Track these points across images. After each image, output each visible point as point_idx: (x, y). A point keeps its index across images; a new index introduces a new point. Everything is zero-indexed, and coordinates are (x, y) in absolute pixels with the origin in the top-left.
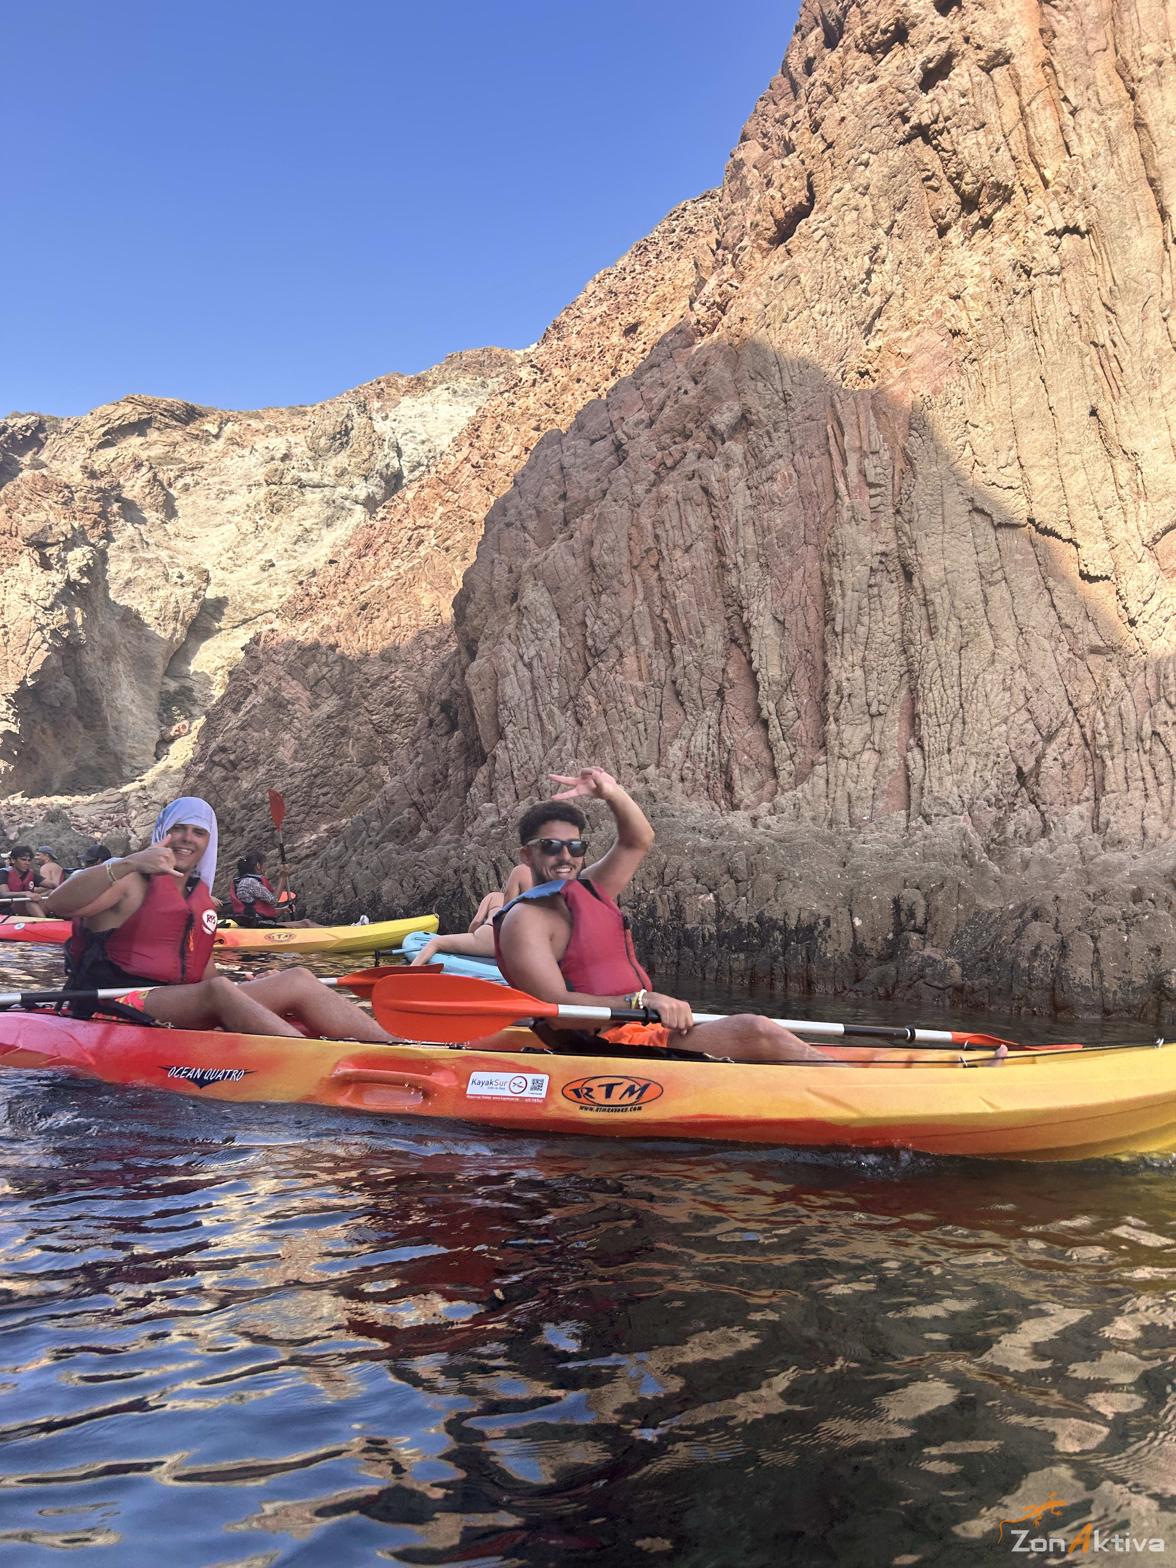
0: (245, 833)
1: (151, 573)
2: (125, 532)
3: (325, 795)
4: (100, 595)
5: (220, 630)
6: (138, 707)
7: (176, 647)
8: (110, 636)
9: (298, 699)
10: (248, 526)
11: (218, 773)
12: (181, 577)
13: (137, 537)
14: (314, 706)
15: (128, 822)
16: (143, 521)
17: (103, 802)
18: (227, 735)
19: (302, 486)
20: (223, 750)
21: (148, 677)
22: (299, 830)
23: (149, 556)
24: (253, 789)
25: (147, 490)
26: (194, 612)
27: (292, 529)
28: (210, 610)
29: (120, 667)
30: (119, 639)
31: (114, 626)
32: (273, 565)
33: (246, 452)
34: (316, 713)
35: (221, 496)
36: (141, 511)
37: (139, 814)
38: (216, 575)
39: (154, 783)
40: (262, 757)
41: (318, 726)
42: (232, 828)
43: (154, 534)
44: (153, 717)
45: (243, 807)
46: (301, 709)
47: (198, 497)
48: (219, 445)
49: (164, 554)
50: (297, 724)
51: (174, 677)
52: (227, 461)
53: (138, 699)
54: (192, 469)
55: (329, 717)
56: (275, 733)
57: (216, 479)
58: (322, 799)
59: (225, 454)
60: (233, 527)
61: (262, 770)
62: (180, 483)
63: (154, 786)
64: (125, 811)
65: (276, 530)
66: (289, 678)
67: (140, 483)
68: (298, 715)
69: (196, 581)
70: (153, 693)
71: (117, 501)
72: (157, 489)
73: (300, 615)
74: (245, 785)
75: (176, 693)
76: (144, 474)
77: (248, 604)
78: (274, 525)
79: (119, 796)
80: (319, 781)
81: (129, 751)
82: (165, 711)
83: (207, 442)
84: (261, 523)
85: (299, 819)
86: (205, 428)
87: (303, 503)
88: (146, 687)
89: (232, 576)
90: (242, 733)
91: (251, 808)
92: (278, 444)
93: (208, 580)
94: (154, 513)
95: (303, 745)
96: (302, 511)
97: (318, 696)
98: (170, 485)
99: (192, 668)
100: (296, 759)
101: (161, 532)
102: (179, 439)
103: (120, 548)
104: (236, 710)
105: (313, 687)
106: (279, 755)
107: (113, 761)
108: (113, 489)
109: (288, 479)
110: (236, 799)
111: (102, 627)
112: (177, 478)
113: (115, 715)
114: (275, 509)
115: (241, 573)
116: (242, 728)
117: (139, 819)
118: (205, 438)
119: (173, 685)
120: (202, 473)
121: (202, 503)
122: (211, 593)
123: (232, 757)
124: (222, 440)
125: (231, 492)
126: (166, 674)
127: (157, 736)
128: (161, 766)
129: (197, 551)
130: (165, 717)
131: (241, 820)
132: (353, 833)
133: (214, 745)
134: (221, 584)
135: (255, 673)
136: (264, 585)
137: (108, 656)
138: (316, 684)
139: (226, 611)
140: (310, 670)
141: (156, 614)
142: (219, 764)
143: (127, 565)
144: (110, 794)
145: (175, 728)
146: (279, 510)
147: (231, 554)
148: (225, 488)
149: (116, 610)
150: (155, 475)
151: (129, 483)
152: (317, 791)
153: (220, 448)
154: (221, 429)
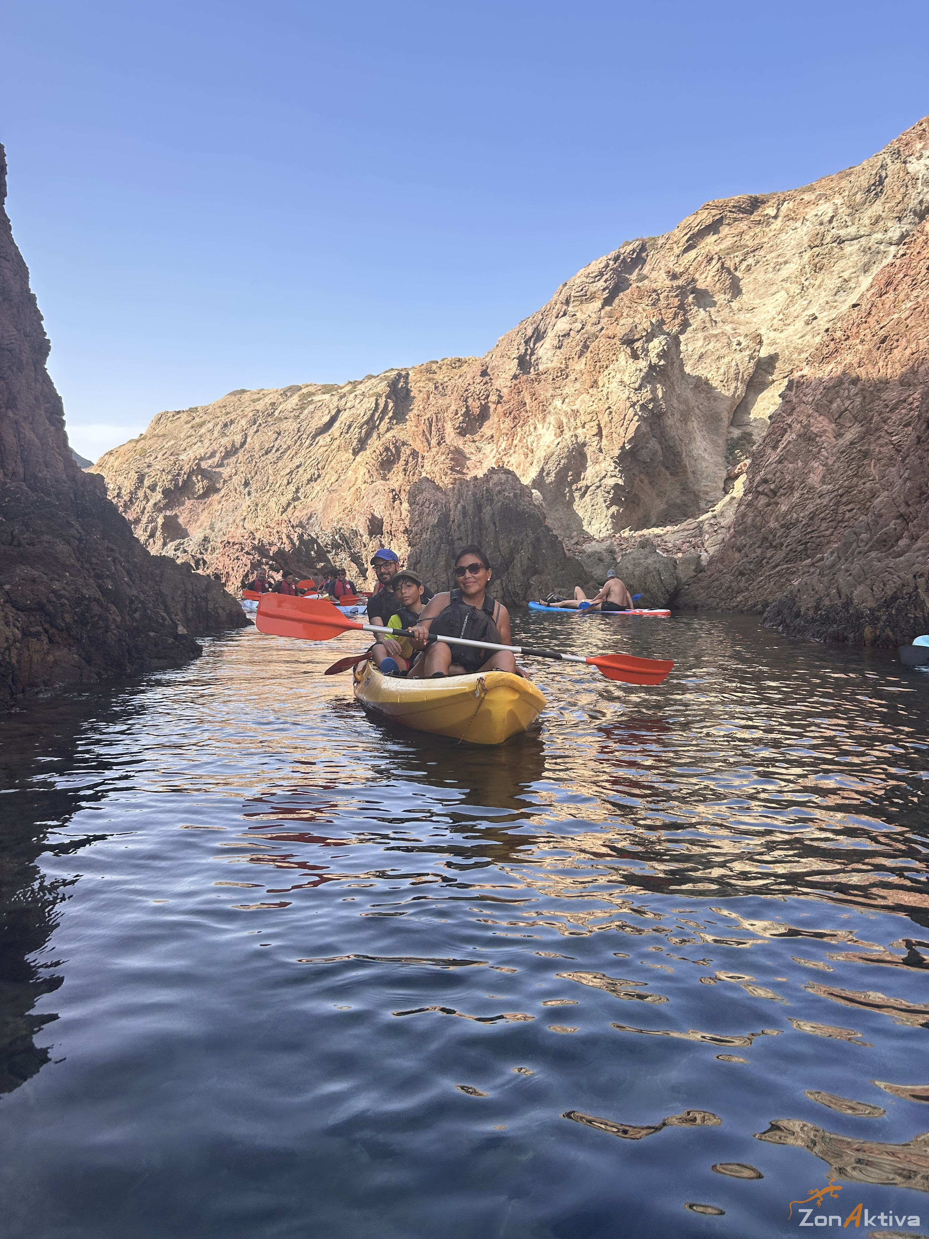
0: (784, 548)
1: (718, 345)
2: (698, 316)
3: (850, 511)
4: (677, 371)
5: (773, 381)
6: (710, 454)
7: (738, 402)
8: (686, 402)
9: (825, 431)
10: (795, 289)
11: (762, 500)
12: (739, 344)
13: (708, 319)
14: (838, 436)
15: (703, 544)
16: (714, 304)
17: (684, 530)
18: (768, 469)
19: (840, 241)
20: (765, 481)
21: (716, 429)
22: (829, 542)
23: (716, 332)
24: (789, 511)
25: (716, 279)
26: (751, 370)
27: (833, 282)
28: (765, 367)
29: (694, 424)
30: (693, 403)
31: (688, 394)
32: (816, 318)
33: (798, 224)
34: (841, 441)
35: (777, 268)
36: (712, 296)
37: (710, 537)
38: (767, 336)
39: (722, 512)
40: (796, 483)
41: (843, 452)
42: (774, 544)
43: (722, 313)
44: (721, 460)
45: (782, 526)
46: (827, 440)
47: (759, 274)
48: (777, 224)
49: (728, 328)
50: (825, 453)
51: (738, 426)
52: (783, 236)
53: (709, 448)
54: (754, 251)
55: (851, 443)
56: (806, 463)
57: (774, 254)
58: (848, 515)
59: (781, 231)
60: (783, 293)
61: (797, 495)
62: (744, 266)
63: (722, 514)
64: (701, 535)
65: (819, 287)
66: (816, 414)
67: (712, 274)
68: (825, 445)
69: (752, 345)
70: (721, 442)
71: (692, 293)
72: (725, 275)
73: (825, 359)
74: (784, 508)
75: (739, 439)
76: (715, 265)
77: (795, 356)
78: (817, 283)
79: (695, 525)
80: (844, 500)
81: (704, 489)
82: (730, 454)
83: (768, 224)
84: (806, 283)
85: (828, 533)
86: (765, 213)
87: (842, 257)
88: (716, 438)
89: (782, 335)
90: (780, 466)
91: (787, 527)
92: (826, 209)
93: (761, 343)
94: (723, 296)
95: (829, 471)
96: (842, 263)
97: (842, 426)
98: (736, 269)
99: (752, 416)
100: (823, 482)
101: (727, 310)
102: (745, 228)
103: (694, 330)
104: (775, 448)
105: (838, 419)
106: (810, 481)
107: (693, 498)
108: (688, 285)
109: (828, 239)
110: (777, 520)
111: (679, 396)
112: (740, 262)
113: (693, 462)
114: (818, 268)
115: (791, 329)
116: (780, 462)
117: (710, 541)
118: (767, 221)
119: (736, 433)
120: (762, 253)
121: (761, 277)
122: (764, 353)
123: (772, 486)
124: (780, 219)
125: (786, 262)
126: (732, 424)
127: (724, 474)
128: (728, 498)
129: (755, 320)
130: (731, 460)
131: (781, 537)
132: (845, 544)
133: (758, 479)
134: (773, 343)
135: (790, 414)
136: (808, 337)
137: (685, 418)
138: (839, 417)
139: (777, 365)
140: (835, 405)
141: (721, 378)
142: (763, 493)
143: (700, 343)
144: (690, 523)
145: (739, 466)
146: (821, 269)
147: (781, 316)
148: (781, 260)
149: (690, 380)
150: (723, 264)
151: (703, 276)
152: (842, 508)
153: (779, 226)
154: (778, 209)
